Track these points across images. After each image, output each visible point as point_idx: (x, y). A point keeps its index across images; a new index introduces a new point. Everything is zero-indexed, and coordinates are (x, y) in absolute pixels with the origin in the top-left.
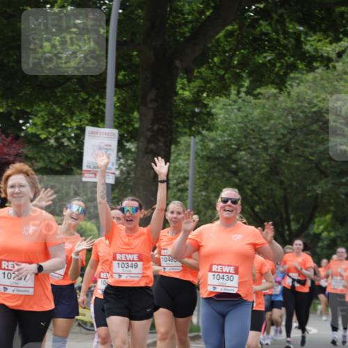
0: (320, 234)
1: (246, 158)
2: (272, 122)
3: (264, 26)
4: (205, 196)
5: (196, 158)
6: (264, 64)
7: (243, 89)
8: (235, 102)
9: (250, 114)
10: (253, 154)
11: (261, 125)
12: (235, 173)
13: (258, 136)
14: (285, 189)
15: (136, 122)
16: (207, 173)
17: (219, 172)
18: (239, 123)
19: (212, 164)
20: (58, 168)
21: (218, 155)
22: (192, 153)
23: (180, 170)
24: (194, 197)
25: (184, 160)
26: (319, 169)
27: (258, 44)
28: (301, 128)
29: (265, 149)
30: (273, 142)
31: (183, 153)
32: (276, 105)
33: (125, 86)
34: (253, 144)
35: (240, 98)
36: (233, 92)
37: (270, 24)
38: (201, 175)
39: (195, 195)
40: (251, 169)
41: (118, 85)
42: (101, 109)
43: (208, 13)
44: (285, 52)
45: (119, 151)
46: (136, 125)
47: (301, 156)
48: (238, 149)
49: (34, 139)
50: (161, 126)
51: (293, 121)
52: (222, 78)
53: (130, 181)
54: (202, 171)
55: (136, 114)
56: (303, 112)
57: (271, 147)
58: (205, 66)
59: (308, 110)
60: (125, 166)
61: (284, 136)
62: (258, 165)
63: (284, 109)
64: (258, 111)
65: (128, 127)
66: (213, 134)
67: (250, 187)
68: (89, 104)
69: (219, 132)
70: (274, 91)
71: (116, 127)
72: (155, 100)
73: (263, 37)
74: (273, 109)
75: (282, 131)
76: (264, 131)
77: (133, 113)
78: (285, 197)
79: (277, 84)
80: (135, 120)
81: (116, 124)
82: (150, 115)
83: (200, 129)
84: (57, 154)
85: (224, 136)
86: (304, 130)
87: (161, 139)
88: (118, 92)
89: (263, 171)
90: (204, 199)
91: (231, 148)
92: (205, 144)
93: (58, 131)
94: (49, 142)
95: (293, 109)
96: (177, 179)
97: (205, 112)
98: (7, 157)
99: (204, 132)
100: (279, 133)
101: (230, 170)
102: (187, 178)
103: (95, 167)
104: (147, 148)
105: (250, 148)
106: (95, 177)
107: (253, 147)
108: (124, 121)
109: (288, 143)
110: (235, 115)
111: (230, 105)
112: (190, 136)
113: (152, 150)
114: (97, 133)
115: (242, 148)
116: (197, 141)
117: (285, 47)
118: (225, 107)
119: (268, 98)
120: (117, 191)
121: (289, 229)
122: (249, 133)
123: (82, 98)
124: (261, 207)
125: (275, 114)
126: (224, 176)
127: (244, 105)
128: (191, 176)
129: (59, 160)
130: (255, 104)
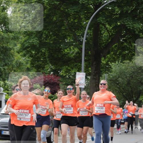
0: (141, 101)
1: (121, 80)
2: (128, 70)
3: (125, 44)
6: (126, 54)
7: (120, 61)
8: (118, 65)
9: (122, 68)
10: (123, 79)
11: (125, 71)
12: (118, 84)
13: (124, 74)
14: (132, 88)
16: (110, 84)
17: (113, 84)
18: (119, 70)
19: (111, 82)
20: (70, 84)
21: (113, 79)
22: (106, 79)
26: (141, 83)
27: (124, 49)
28: (136, 71)
29: (126, 77)
30: (128, 75)
31: (103, 79)
32: (129, 65)
33: (87, 61)
34: (123, 76)
35: (119, 63)
36: (117, 62)
37: (127, 43)
40: (122, 83)
41: (85, 61)
42: (81, 67)
43: (109, 41)
44: (131, 51)
45: (85, 79)
46: (90, 72)
47: (136, 79)
48: (119, 78)
49: (62, 76)
50: (97, 72)
51: (134, 70)
52: (114, 58)
53: (89, 87)
56: (136, 67)
57: (128, 77)
58: (109, 55)
59: (137, 67)
60: (87, 83)
61: (131, 74)
63: (131, 66)
65: (88, 72)
66: (111, 74)
67: (122, 88)
68: (77, 66)
69: (113, 73)
70: (128, 61)
71: (85, 72)
72: (95, 65)
73: (125, 47)
75: (131, 72)
76: (126, 73)
77: (89, 68)
78: (132, 91)
79: (129, 59)
80: (90, 70)
82: (94, 69)
83: (108, 72)
84: (69, 80)
86: (137, 72)
87: (97, 75)
89: (125, 83)
91: (117, 77)
92: (109, 76)
93: (69, 74)
94: (66, 77)
95: (133, 66)
97: (109, 67)
98: (55, 81)
99: (109, 73)
101: (116, 83)
104: (93, 78)
105: (122, 77)
107: (123, 77)
108: (87, 70)
109: (133, 76)
110: (118, 68)
112: (105, 73)
113: (95, 78)
114: (79, 74)
116: (107, 75)
117: (131, 49)
118: (115, 66)
119: (126, 64)
121: (133, 99)
122: (122, 73)
123: (75, 64)
124: (125, 93)
125: (129, 68)
126: (115, 85)
127: (120, 65)
129: (69, 82)
130: (123, 65)
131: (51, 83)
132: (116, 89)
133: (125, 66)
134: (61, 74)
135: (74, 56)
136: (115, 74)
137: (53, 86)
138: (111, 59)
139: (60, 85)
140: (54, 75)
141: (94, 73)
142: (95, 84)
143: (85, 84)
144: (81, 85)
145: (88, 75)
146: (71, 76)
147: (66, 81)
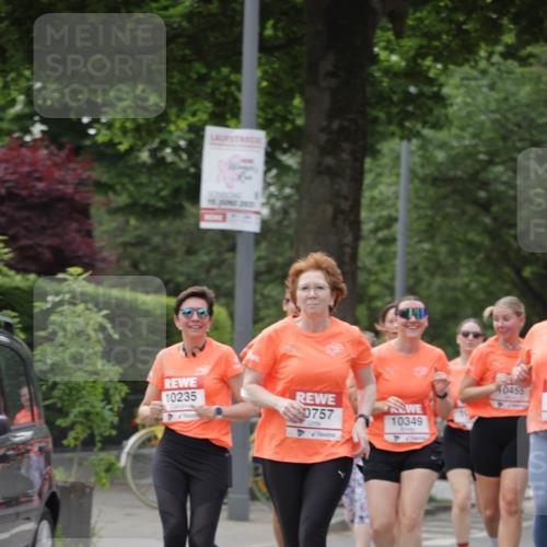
1: (505, 178)
4: (429, 251)
5: (411, 181)
7: (499, 49)
8: (484, 72)
9: (514, 94)
11: (533, 115)
12: (485, 206)
13: (527, 136)
15: (299, 115)
16: (432, 208)
17: (454, 206)
18: (493, 112)
19: (442, 191)
20: (161, 205)
21: (451, 174)
22: (403, 171)
23: (381, 204)
24: (408, 254)
25: (390, 185)
31: (386, 171)
33: (278, 48)
35: (493, 64)
36: (483, 53)
38: (422, 212)
39: (409, 250)
41: (265, 47)
42: (232, 94)
45: (266, 172)
46: (300, 122)
48: (491, 162)
49: (109, 151)
50: (346, 123)
52: (459, 25)
53: (288, 226)
54: (423, 204)
55: (297, 101)
58: (429, 8)
60: (278, 199)
64: (528, 88)
65: (283, 126)
66: (442, 135)
68: (210, 83)
69: (454, 131)
71: (261, 127)
72: (332, 74)
76: (539, 126)
77: (292, 98)
81: (260, 121)
82: (325, 102)
83: (419, 126)
84: (154, 179)
85: (464, 138)
87: (346, 146)
88: (264, 61)
90: (426, 258)
91: (479, 161)
92: (428, 154)
94: (137, 157)
96: (375, 221)
97: (430, 94)
98: (61, 187)
99: (427, 132)
101: (476, 202)
102: (395, 220)
103: (222, 202)
104: (319, 164)
105: (514, 160)
106: (224, 220)
108: (275, 114)
110: (485, 97)
111: (475, 79)
112: (402, 138)
113: (328, 167)
114: (226, 138)
115: (497, 160)
116: (413, 148)
118: (465, 82)
120: (264, 245)
122: (511, 132)
123: (197, 73)
124: (535, 268)
126: (463, 213)
127: (500, 77)
128: (401, 215)
129: (157, 189)
130: (523, 76)
131: (31, 196)
132: (472, 236)
133: (539, 79)
134: (101, 139)
135: (189, 16)
136: (466, 135)
137: (44, 222)
138: (438, 37)
139: (93, 211)
140: (53, 148)
141: (323, 130)
142: (330, 210)
143: (263, 204)
144: (240, 216)
145: (285, 145)
146: (168, 150)
147: (131, 188)
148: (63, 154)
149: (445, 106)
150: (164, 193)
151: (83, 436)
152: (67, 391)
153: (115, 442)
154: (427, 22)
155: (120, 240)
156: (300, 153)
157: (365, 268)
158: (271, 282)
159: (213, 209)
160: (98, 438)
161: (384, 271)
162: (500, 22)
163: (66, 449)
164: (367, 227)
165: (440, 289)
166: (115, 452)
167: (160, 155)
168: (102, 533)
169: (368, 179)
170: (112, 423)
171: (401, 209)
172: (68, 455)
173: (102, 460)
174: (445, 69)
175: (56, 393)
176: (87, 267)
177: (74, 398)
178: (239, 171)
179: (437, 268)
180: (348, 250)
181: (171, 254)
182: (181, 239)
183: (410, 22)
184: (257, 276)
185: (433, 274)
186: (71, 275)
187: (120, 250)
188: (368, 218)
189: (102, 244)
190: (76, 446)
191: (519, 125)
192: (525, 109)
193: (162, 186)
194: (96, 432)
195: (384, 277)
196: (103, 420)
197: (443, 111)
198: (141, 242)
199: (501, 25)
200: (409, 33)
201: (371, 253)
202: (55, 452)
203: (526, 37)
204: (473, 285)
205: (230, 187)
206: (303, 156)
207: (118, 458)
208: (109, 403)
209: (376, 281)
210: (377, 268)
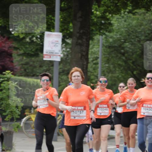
1: (129, 46)
2: (143, 27)
4: (107, 66)
5: (103, 47)
7: (127, 10)
8: (123, 17)
9: (131, 23)
10: (132, 44)
11: (136, 29)
12: (123, 54)
13: (135, 35)
15: (71, 28)
16: (108, 54)
17: (115, 54)
18: (126, 28)
19: (111, 50)
20: (32, 53)
21: (114, 45)
22: (100, 44)
23: (94, 53)
25: (97, 48)
29: (139, 41)
30: (143, 38)
31: (96, 44)
32: (144, 18)
33: (65, 10)
34: (133, 39)
35: (125, 15)
36: (122, 12)
38: (106, 56)
39: (102, 66)
40: (132, 52)
41: (62, 9)
42: (52, 22)
45: (62, 44)
46: (72, 30)
48: (125, 42)
49: (18, 38)
50: (84, 31)
52: (116, 6)
53: (68, 60)
54: (106, 53)
55: (71, 25)
57: (142, 40)
60: (65, 52)
61: (149, 34)
62: (136, 50)
63: (149, 20)
64: (135, 21)
65: (67, 31)
66: (111, 34)
67: (131, 61)
69: (115, 33)
70: (144, 11)
71: (61, 32)
72: (81, 17)
74: (143, 20)
75: (149, 32)
76: (138, 32)
77: (69, 24)
79: (145, 8)
80: (70, 28)
82: (79, 25)
83: (105, 32)
84: (31, 46)
85: (117, 35)
87: (85, 37)
88: (61, 13)
89: (138, 53)
90: (107, 68)
92: (107, 40)
94: (26, 40)
96: (93, 58)
97: (108, 23)
98: (4, 48)
99: (107, 33)
100: (146, 33)
101: (121, 53)
102: (97, 58)
103: (50, 53)
104: (77, 42)
105: (131, 41)
106: (50, 58)
107: (133, 40)
108: (65, 28)
110: (123, 24)
111: (120, 19)
112: (100, 35)
113: (79, 43)
114: (51, 35)
115: (127, 41)
116: (103, 38)
118: (118, 20)
119: (140, 15)
120: (62, 65)
122: (130, 33)
124: (137, 71)
125: (144, 23)
126: (117, 56)
127: (127, 19)
128: (100, 56)
129: (31, 49)
130: (134, 18)
132: (119, 62)
133: (138, 19)
134: (16, 35)
136: (118, 34)
138: (110, 7)
139: (13, 55)
140: (2, 37)
142: (80, 55)
143: (61, 53)
144: (55, 57)
145: (67, 37)
146: (34, 38)
147: (24, 48)
148: (5, 39)
149: (112, 26)
150: (33, 50)
151: (10, 118)
152: (6, 105)
153: (20, 119)
154: (107, 3)
155: (21, 63)
156: (71, 39)
157: (90, 71)
158: (64, 75)
159: (47, 55)
160: (15, 118)
161: (95, 72)
162: (127, 3)
163: (6, 121)
164: (90, 60)
165: (111, 77)
166: (19, 122)
167: (32, 39)
168: (16, 145)
169: (91, 46)
170: (19, 114)
171: (100, 55)
172: (6, 123)
173: (15, 124)
174: (112, 16)
175: (3, 106)
176: (12, 71)
177: (8, 107)
178: (54, 44)
179: (110, 71)
180: (85, 66)
181: (35, 67)
182: (38, 63)
183: (102, 3)
184: (60, 73)
185: (109, 73)
186: (7, 73)
187: (21, 66)
188: (91, 57)
189: (16, 64)
190: (8, 121)
191: (133, 32)
192: (134, 27)
193: (33, 48)
194: (14, 117)
195: (95, 74)
196: (16, 113)
197: (112, 28)
198: (27, 64)
199: (128, 4)
200: (102, 6)
201: (91, 67)
202: (3, 122)
203: (134, 7)
204: (120, 76)
205: (52, 48)
206: (72, 40)
207: (20, 124)
208: (18, 108)
209: (93, 75)
210: (93, 71)
